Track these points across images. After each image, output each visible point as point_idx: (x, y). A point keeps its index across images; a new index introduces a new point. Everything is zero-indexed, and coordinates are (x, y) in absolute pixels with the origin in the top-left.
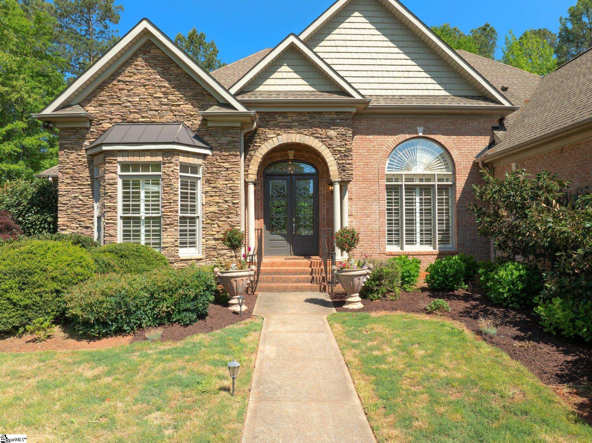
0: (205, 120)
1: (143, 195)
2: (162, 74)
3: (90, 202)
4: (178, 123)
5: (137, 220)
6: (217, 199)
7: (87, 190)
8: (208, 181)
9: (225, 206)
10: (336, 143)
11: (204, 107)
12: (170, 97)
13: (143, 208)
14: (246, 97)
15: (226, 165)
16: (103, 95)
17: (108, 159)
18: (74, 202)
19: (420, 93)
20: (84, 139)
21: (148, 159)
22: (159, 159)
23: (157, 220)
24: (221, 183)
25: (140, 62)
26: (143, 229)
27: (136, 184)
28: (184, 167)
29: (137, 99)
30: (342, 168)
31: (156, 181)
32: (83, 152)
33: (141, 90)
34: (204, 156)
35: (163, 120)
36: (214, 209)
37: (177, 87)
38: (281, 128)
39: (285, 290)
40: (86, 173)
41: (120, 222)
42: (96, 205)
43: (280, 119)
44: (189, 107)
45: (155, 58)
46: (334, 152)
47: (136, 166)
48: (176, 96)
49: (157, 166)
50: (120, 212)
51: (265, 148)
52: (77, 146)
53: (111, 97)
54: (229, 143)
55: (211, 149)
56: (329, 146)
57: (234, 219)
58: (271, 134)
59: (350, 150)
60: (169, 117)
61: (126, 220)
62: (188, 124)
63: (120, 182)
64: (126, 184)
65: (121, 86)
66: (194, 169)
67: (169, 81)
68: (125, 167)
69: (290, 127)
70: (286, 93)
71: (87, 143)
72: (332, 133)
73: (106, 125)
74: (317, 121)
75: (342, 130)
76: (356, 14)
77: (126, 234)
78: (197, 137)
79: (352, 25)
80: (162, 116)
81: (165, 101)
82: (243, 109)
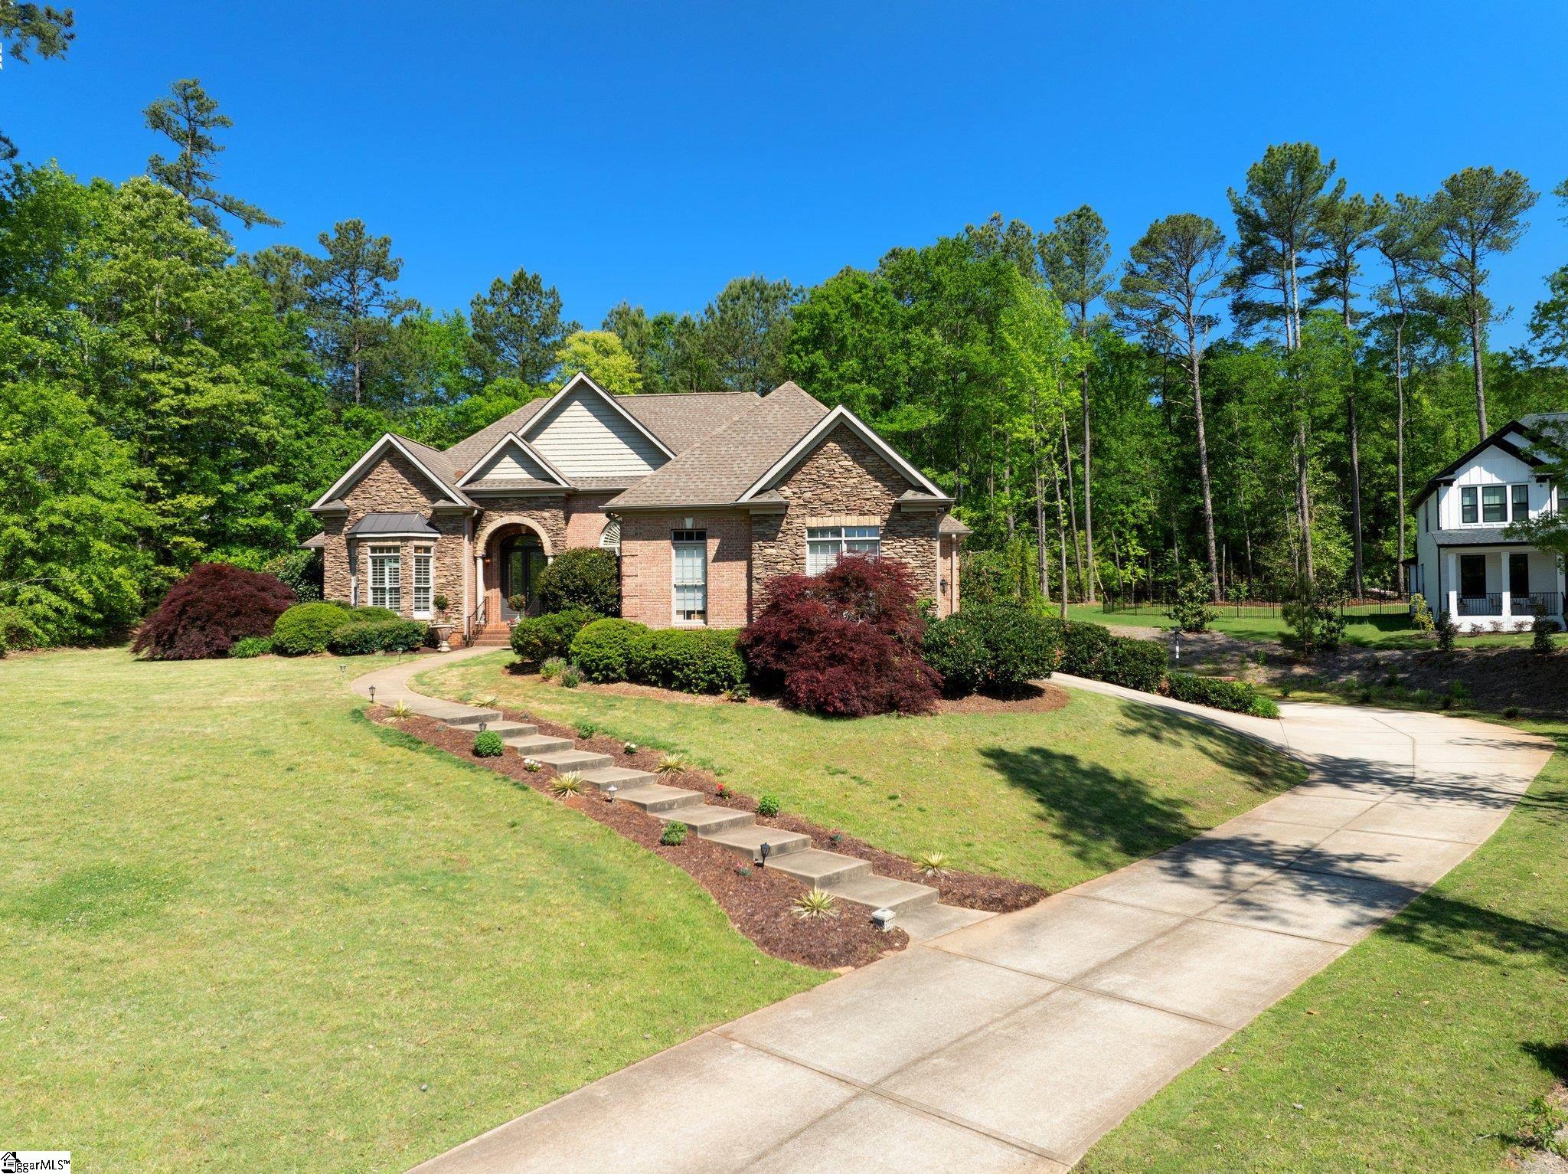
0: (436, 511)
1: (387, 570)
2: (402, 473)
3: (348, 576)
4: (415, 512)
5: (383, 590)
6: (445, 573)
7: (346, 566)
8: (438, 559)
9: (451, 578)
10: (550, 522)
11: (434, 501)
12: (409, 492)
13: (387, 580)
14: (473, 487)
15: (452, 546)
16: (357, 491)
17: (361, 544)
18: (336, 576)
19: (632, 474)
20: (344, 526)
21: (390, 544)
22: (398, 543)
23: (397, 590)
24: (447, 560)
25: (385, 463)
26: (387, 597)
27: (382, 562)
28: (417, 548)
29: (383, 494)
30: (554, 544)
31: (396, 561)
32: (343, 537)
33: (388, 486)
34: (435, 539)
35: (404, 510)
36: (443, 581)
37: (415, 484)
38: (504, 510)
40: (345, 553)
41: (370, 592)
42: (353, 578)
43: (503, 503)
44: (424, 499)
45: (397, 460)
46: (548, 530)
47: (382, 549)
48: (413, 491)
49: (396, 549)
50: (370, 584)
51: (489, 529)
52: (338, 532)
53: (363, 492)
54: (454, 528)
55: (441, 533)
56: (544, 526)
57: (458, 588)
58: (494, 515)
60: (408, 508)
61: (375, 590)
62: (423, 513)
63: (370, 561)
64: (374, 562)
65: (371, 483)
66: (427, 550)
67: (408, 479)
68: (374, 549)
69: (512, 510)
70: (508, 481)
71: (345, 529)
72: (546, 514)
73: (360, 515)
74: (534, 504)
75: (554, 512)
76: (576, 403)
77: (375, 601)
78: (430, 524)
79: (573, 414)
80: (403, 507)
81: (405, 495)
82: (461, 503)
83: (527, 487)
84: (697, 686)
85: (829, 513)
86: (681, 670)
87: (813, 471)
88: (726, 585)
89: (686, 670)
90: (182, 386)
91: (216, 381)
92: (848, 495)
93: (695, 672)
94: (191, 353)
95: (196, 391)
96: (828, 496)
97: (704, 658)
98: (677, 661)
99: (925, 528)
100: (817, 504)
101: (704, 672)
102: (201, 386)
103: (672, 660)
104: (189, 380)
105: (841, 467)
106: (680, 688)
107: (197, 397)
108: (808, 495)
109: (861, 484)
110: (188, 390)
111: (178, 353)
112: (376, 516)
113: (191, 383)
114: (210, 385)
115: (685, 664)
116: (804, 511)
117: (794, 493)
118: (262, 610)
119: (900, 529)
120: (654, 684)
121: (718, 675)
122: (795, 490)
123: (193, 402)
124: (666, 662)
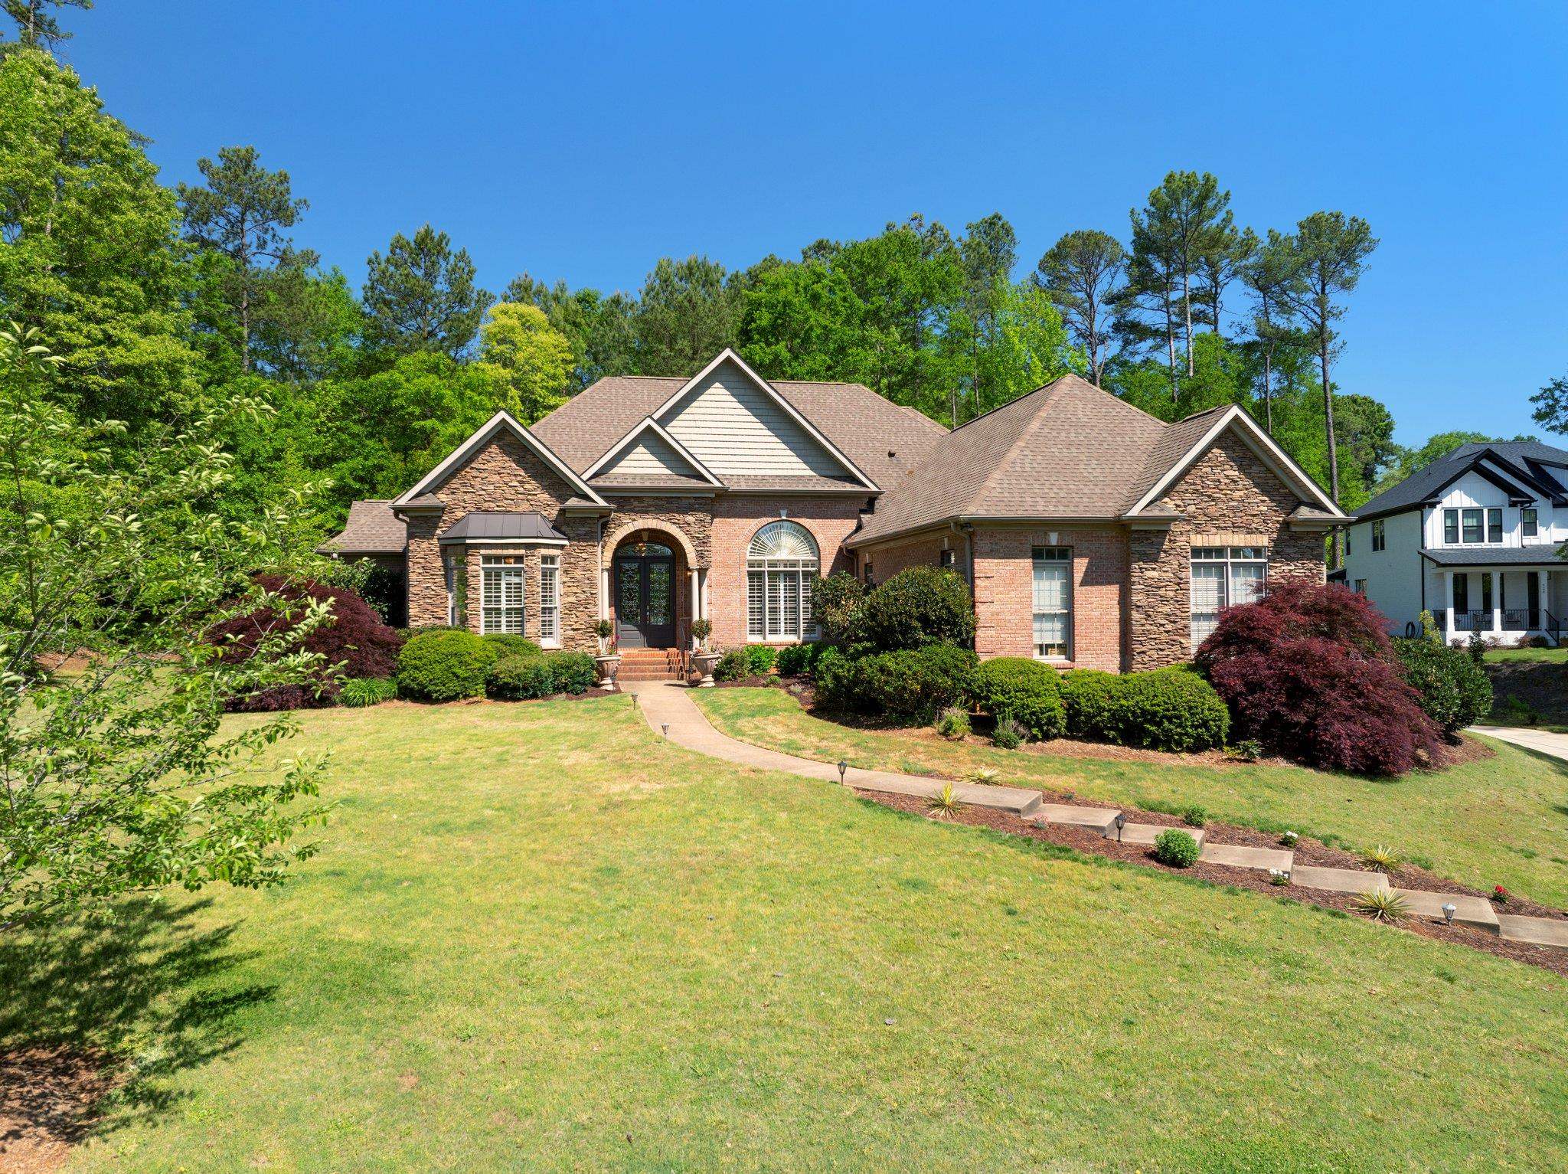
0: (562, 511)
1: (503, 586)
2: (518, 462)
3: (443, 592)
4: (536, 513)
5: (498, 611)
6: (575, 589)
7: (440, 580)
8: (566, 572)
9: (583, 596)
10: (694, 529)
11: (562, 499)
12: (527, 486)
13: (503, 599)
14: (600, 482)
15: (584, 555)
16: (455, 483)
17: (470, 552)
18: (426, 592)
19: (785, 473)
20: (436, 527)
21: (511, 552)
22: (522, 552)
23: (520, 612)
24: (578, 574)
25: (494, 449)
26: (504, 620)
27: (498, 575)
28: (545, 559)
29: (491, 487)
30: (701, 556)
31: (518, 573)
32: (435, 541)
33: (497, 478)
34: (562, 547)
35: (520, 509)
36: (572, 599)
37: (534, 476)
38: (637, 512)
39: (644, 679)
40: (439, 563)
41: (482, 613)
42: (450, 596)
43: (636, 503)
44: (546, 496)
45: (510, 445)
46: (693, 538)
47: (498, 559)
48: (532, 485)
49: (519, 559)
50: (482, 604)
51: (619, 534)
52: (428, 534)
53: (464, 485)
54: (587, 533)
55: (569, 539)
56: (687, 533)
57: (592, 609)
58: (625, 518)
59: (709, 537)
60: (525, 507)
61: (488, 611)
62: (545, 513)
63: (482, 573)
64: (488, 575)
65: (475, 473)
66: (552, 559)
67: (525, 469)
68: (487, 559)
69: (647, 512)
70: (642, 477)
71: (439, 532)
72: (690, 519)
73: (460, 514)
74: (675, 505)
75: (700, 516)
76: (717, 385)
77: (488, 625)
78: (555, 528)
79: (712, 398)
80: (517, 505)
81: (521, 490)
82: (601, 503)
83: (670, 484)
84: (1179, 743)
85: (1214, 530)
86: (1159, 724)
87: (1198, 481)
88: (1096, 613)
89: (1166, 724)
90: (100, 336)
91: (146, 330)
92: (1234, 510)
93: (1180, 726)
94: (110, 292)
95: (120, 342)
96: (1213, 511)
97: (1191, 708)
98: (1155, 714)
99: (1312, 549)
100: (1202, 519)
101: (1192, 726)
102: (128, 335)
103: (1144, 712)
104: (106, 326)
105: (1227, 477)
106: (1153, 746)
107: (119, 350)
108: (1192, 508)
109: (1248, 497)
110: (110, 341)
111: (88, 289)
112: (483, 516)
113: (111, 332)
114: (135, 336)
115: (1164, 716)
116: (1188, 528)
117: (1178, 506)
119: (1288, 550)
120: (1113, 742)
121: (1208, 729)
122: (1179, 502)
123: (117, 356)
124: (1134, 713)
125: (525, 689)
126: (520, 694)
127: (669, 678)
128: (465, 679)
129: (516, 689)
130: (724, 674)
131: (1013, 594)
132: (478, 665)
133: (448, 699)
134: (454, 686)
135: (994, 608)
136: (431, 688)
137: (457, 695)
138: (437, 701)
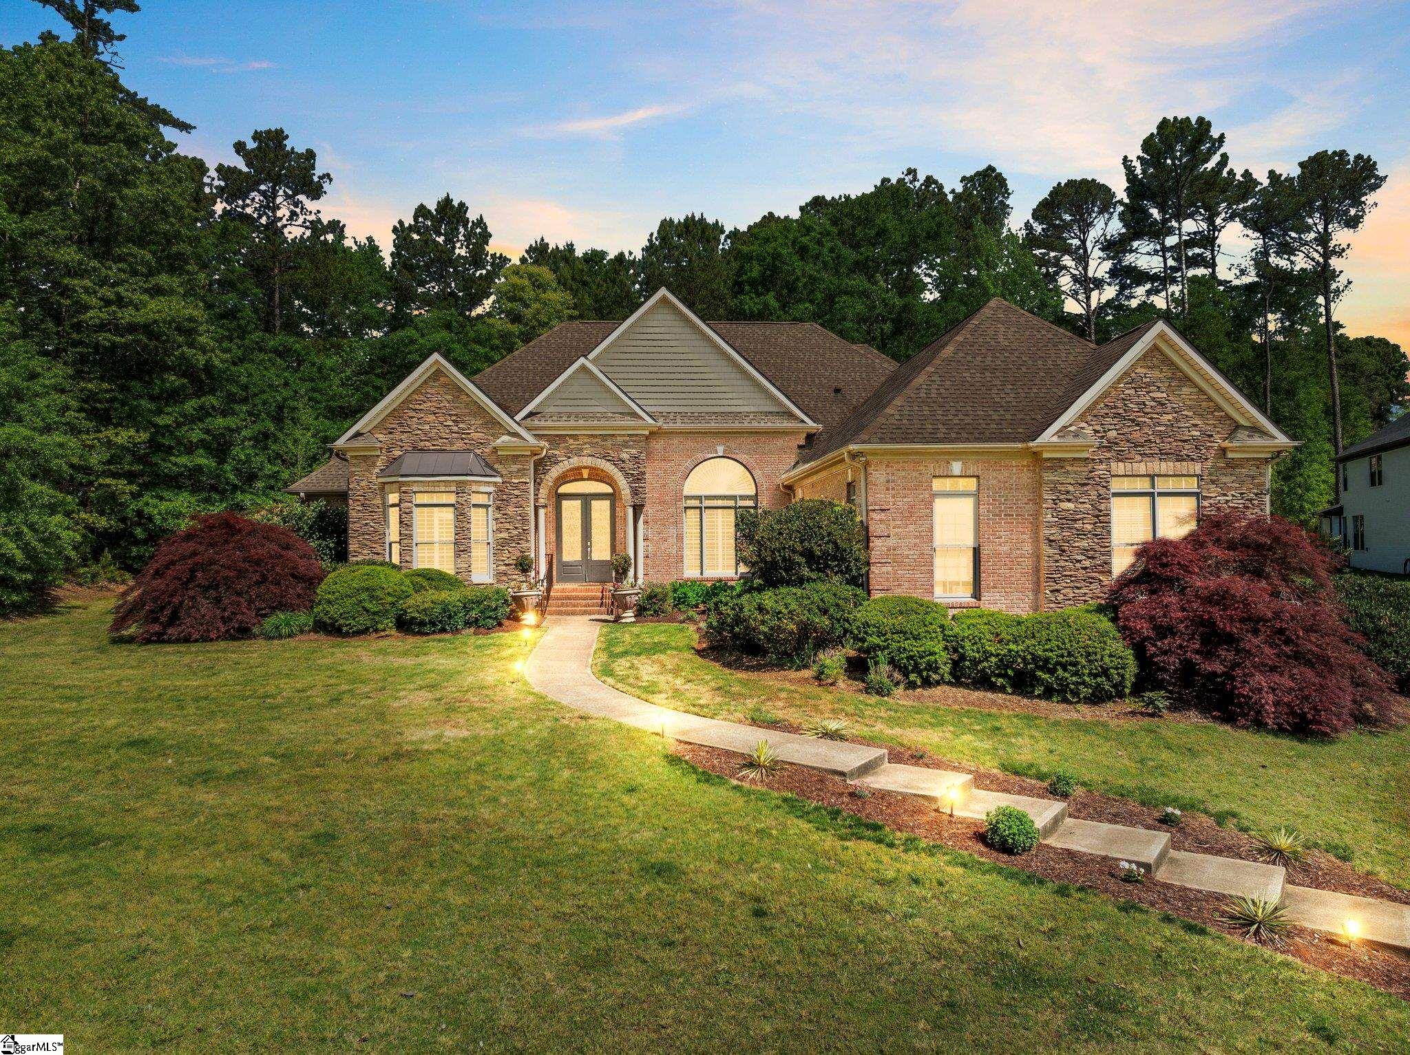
0: (495, 449)
1: (436, 522)
2: (452, 402)
3: (381, 528)
4: (469, 451)
5: (431, 546)
6: (507, 526)
7: (379, 517)
8: (498, 508)
9: (516, 532)
10: (629, 465)
11: (494, 437)
12: (461, 425)
13: (436, 535)
14: (536, 421)
15: (517, 492)
16: (393, 423)
17: (403, 489)
18: (365, 529)
19: (722, 409)
20: (375, 466)
21: (442, 489)
22: (453, 489)
23: (451, 548)
24: (511, 510)
25: (430, 389)
26: (437, 555)
27: (431, 512)
28: (475, 495)
29: (427, 427)
30: (635, 492)
31: (450, 509)
32: (374, 480)
33: (432, 417)
34: (495, 484)
35: (454, 448)
36: (505, 535)
37: (467, 416)
38: (572, 450)
39: (574, 613)
40: (377, 500)
41: (415, 550)
43: (571, 441)
44: (480, 435)
45: (444, 386)
46: (626, 475)
48: (466, 424)
50: (416, 540)
51: (555, 472)
52: (367, 473)
53: (401, 425)
54: (519, 471)
55: (502, 476)
56: (622, 469)
57: (524, 545)
58: (560, 456)
59: (644, 473)
60: (459, 445)
61: (421, 546)
62: (478, 452)
64: (421, 512)
65: (412, 414)
67: (459, 409)
69: (582, 450)
70: (577, 415)
71: (377, 470)
72: (625, 455)
73: (397, 453)
74: (609, 443)
75: (635, 452)
77: (421, 560)
78: (487, 465)
79: (649, 336)
80: (452, 444)
81: (455, 429)
82: (532, 440)
83: (603, 421)
84: (1076, 693)
85: (1138, 458)
86: (1052, 672)
87: (1119, 404)
88: (1005, 548)
89: (1060, 672)
90: (112, 297)
91: (157, 291)
92: (1160, 434)
93: (1076, 674)
94: (121, 259)
95: (131, 303)
96: (1137, 436)
97: (1089, 654)
98: (1047, 660)
99: (1253, 478)
100: (1124, 446)
101: (1090, 674)
102: (137, 297)
103: (1035, 658)
104: (121, 289)
105: (1153, 399)
106: (1048, 694)
107: (131, 310)
108: (1112, 434)
109: (1177, 421)
110: (120, 302)
111: (104, 256)
112: (418, 455)
113: (124, 294)
114: (145, 297)
115: (1058, 663)
116: (1108, 455)
117: (1096, 431)
118: (293, 576)
119: (1224, 479)
120: (1002, 689)
121: (1108, 677)
122: (1098, 428)
123: (127, 316)
124: (1024, 659)
125: (434, 624)
126: (427, 629)
127: (599, 613)
128: (374, 613)
129: (422, 624)
130: (645, 609)
131: (912, 527)
132: (390, 599)
133: (359, 633)
134: (364, 620)
135: (891, 542)
136: (342, 622)
137: (367, 629)
138: (347, 635)
